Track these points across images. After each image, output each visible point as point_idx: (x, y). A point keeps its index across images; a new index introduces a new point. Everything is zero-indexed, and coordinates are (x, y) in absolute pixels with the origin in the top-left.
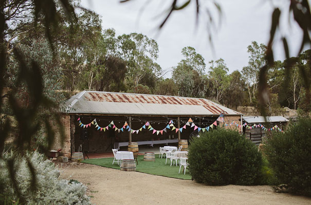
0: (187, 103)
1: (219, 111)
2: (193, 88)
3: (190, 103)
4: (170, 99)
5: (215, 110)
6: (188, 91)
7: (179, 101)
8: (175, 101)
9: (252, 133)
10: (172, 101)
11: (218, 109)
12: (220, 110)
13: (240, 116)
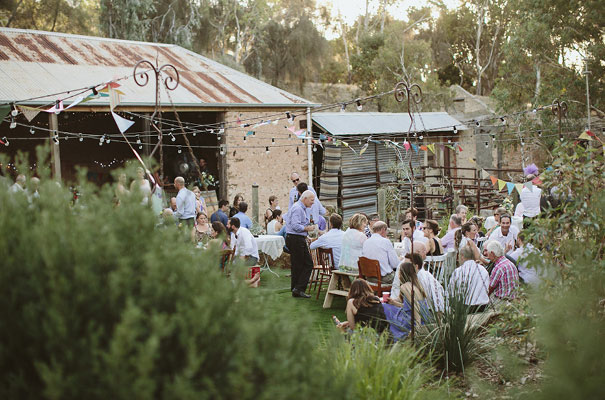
0: (99, 58)
1: (227, 93)
2: (152, 15)
3: (113, 59)
4: (26, 42)
5: (211, 88)
6: (130, 24)
7: (66, 49)
8: (46, 52)
9: (345, 173)
10: (34, 48)
11: (221, 82)
12: (228, 87)
13: (304, 109)
